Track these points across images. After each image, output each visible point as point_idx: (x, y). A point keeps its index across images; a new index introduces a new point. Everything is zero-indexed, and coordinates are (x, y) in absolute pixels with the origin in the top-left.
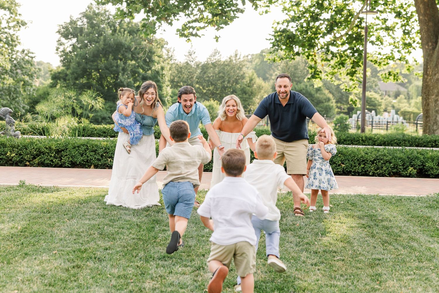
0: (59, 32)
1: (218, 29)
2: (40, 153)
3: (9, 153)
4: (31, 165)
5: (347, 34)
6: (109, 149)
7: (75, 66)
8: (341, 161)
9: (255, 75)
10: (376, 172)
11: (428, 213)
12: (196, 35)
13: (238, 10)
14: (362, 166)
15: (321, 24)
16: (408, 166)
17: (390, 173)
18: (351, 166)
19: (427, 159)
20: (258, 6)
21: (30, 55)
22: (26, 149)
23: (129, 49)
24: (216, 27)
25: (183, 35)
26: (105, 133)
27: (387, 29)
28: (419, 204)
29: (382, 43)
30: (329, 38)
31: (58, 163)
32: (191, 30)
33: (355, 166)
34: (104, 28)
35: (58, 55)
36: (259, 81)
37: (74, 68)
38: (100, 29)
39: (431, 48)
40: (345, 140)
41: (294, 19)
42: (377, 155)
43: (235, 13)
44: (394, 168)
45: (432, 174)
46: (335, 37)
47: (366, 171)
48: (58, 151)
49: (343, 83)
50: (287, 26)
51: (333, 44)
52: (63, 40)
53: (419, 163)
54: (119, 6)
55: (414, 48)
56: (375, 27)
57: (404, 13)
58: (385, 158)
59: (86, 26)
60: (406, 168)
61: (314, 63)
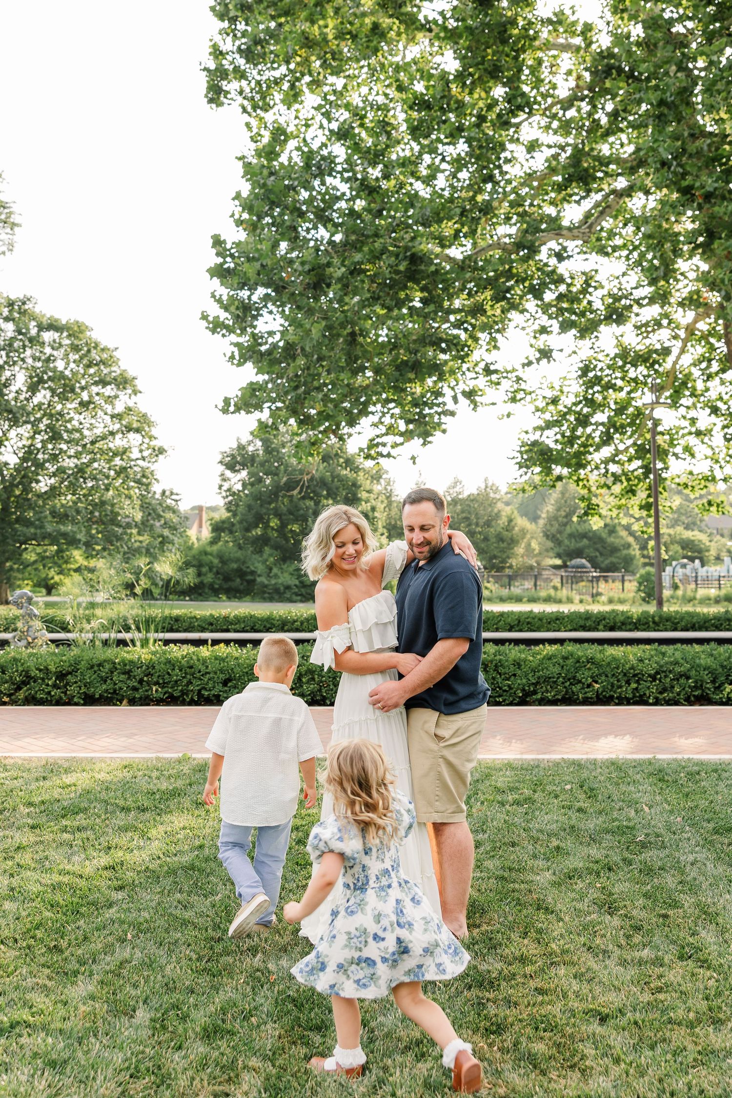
0: (221, 462)
1: (424, 444)
5: (635, 444)
6: (154, 667)
7: (244, 511)
8: (592, 677)
9: (516, 512)
10: (661, 697)
12: (389, 455)
14: (634, 685)
15: (594, 430)
16: (722, 684)
17: (689, 697)
18: (612, 685)
21: (174, 497)
24: (421, 441)
26: (211, 624)
27: (698, 433)
29: (693, 455)
32: (380, 449)
33: (620, 687)
35: (221, 495)
36: (522, 522)
37: (242, 514)
40: (623, 623)
41: (549, 425)
42: (662, 663)
43: (442, 416)
44: (696, 688)
46: (617, 450)
47: (641, 696)
50: (541, 436)
51: (614, 462)
52: (228, 473)
54: (257, 415)
56: (681, 432)
58: (678, 669)
59: (261, 452)
60: (720, 686)
61: (586, 491)
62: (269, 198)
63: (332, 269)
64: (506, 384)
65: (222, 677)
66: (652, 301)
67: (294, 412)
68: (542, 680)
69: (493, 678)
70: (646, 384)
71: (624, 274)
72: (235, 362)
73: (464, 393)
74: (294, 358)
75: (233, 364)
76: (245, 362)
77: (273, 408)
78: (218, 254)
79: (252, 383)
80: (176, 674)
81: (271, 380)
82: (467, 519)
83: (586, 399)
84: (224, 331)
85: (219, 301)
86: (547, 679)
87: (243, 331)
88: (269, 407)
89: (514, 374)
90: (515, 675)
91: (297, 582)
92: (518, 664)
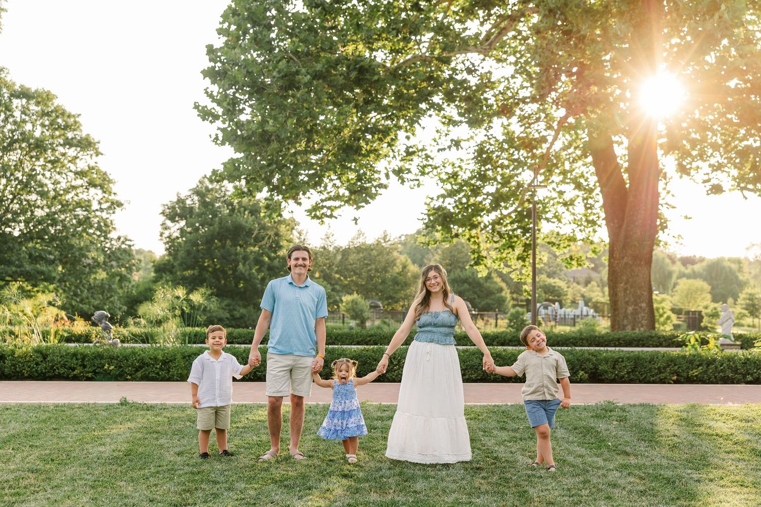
0: (163, 213)
1: (357, 209)
2: (143, 364)
3: (107, 365)
4: (133, 379)
5: (515, 211)
7: (184, 256)
9: (409, 260)
11: (592, 423)
12: (331, 216)
13: (381, 186)
15: (484, 199)
16: (578, 370)
19: (600, 362)
20: (406, 180)
21: (128, 243)
22: (127, 361)
23: (250, 232)
24: (355, 206)
25: (316, 217)
27: (565, 204)
28: (585, 414)
29: (559, 221)
30: (494, 216)
31: (165, 376)
32: (325, 210)
34: (219, 207)
35: (162, 242)
37: (182, 258)
38: (215, 209)
39: (617, 225)
40: (510, 341)
41: (451, 194)
43: (377, 189)
45: (607, 379)
46: (501, 214)
48: (165, 363)
49: (514, 270)
50: (443, 202)
51: (499, 223)
52: (169, 223)
53: (591, 366)
54: (236, 183)
55: (599, 226)
56: (552, 202)
57: (585, 184)
59: (197, 205)
60: (575, 373)
61: (476, 247)
62: (252, 19)
63: (300, 77)
64: (416, 160)
66: (533, 99)
70: (526, 164)
71: (513, 77)
72: (218, 142)
73: (394, 171)
74: (269, 142)
75: (216, 143)
76: (226, 143)
78: (211, 60)
79: (231, 160)
82: (367, 264)
83: (479, 173)
84: (211, 119)
85: (211, 96)
89: (424, 153)
91: (228, 315)
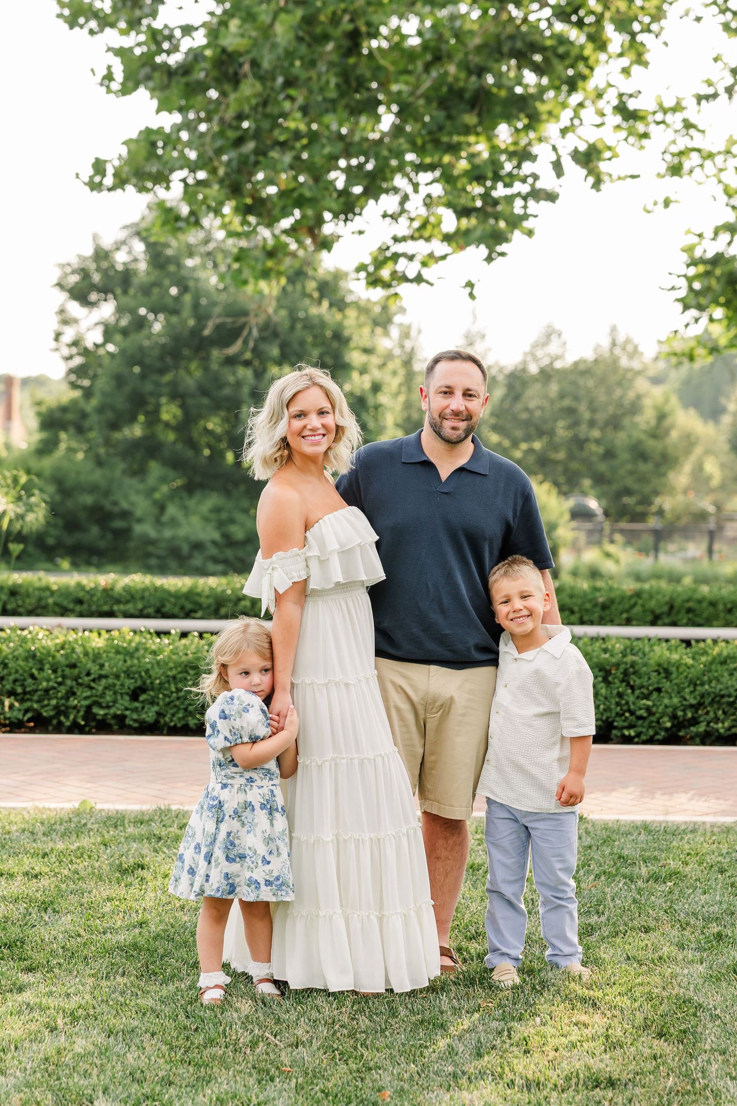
0: (60, 285)
13: (540, 194)
20: (604, 177)
25: (375, 281)
43: (530, 202)
65: (130, 684)
67: (235, 190)
68: (708, 700)
69: (620, 695)
72: (115, 86)
73: (576, 156)
74: (235, 80)
75: (109, 90)
76: (136, 88)
77: (190, 181)
79: (148, 131)
80: (47, 678)
81: (187, 125)
84: (93, 24)
86: (717, 699)
87: (134, 24)
88: (184, 180)
90: (659, 690)
92: (665, 671)
